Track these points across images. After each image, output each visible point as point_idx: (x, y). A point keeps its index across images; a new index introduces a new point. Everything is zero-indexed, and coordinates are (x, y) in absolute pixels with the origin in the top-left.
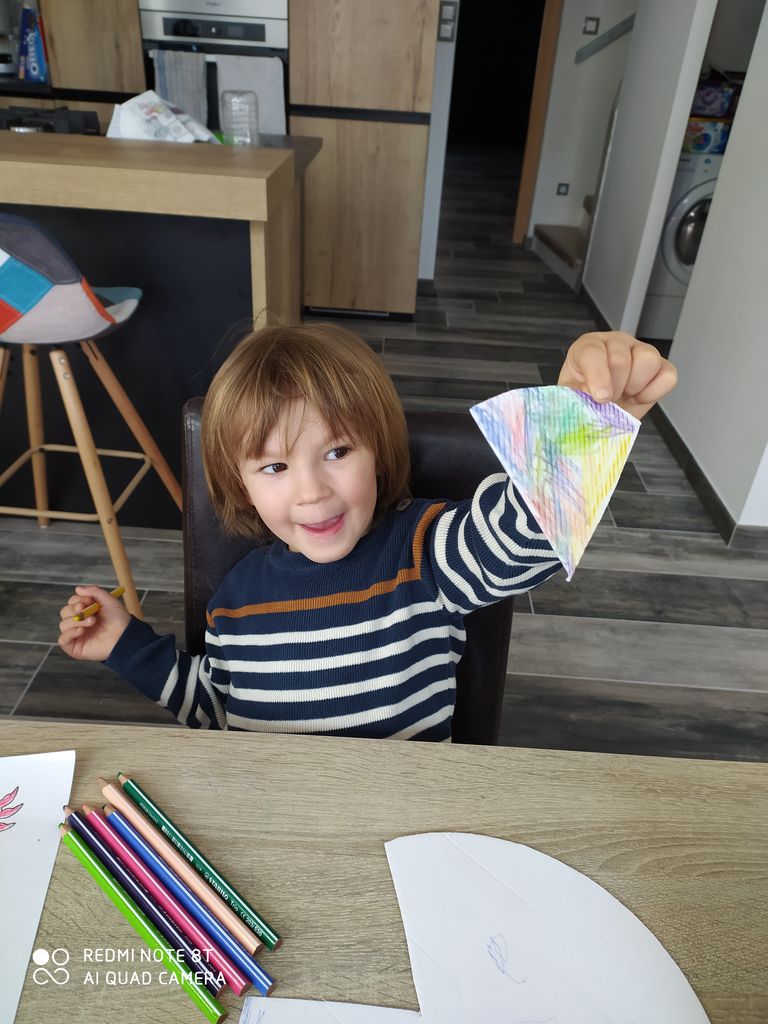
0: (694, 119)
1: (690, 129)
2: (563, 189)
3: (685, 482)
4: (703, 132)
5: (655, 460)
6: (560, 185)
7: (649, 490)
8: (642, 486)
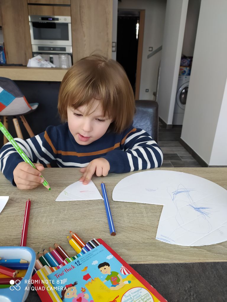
0: (181, 67)
1: (181, 69)
2: (147, 91)
3: (192, 157)
4: (184, 70)
5: (183, 153)
6: (146, 90)
7: (183, 160)
8: (180, 159)
